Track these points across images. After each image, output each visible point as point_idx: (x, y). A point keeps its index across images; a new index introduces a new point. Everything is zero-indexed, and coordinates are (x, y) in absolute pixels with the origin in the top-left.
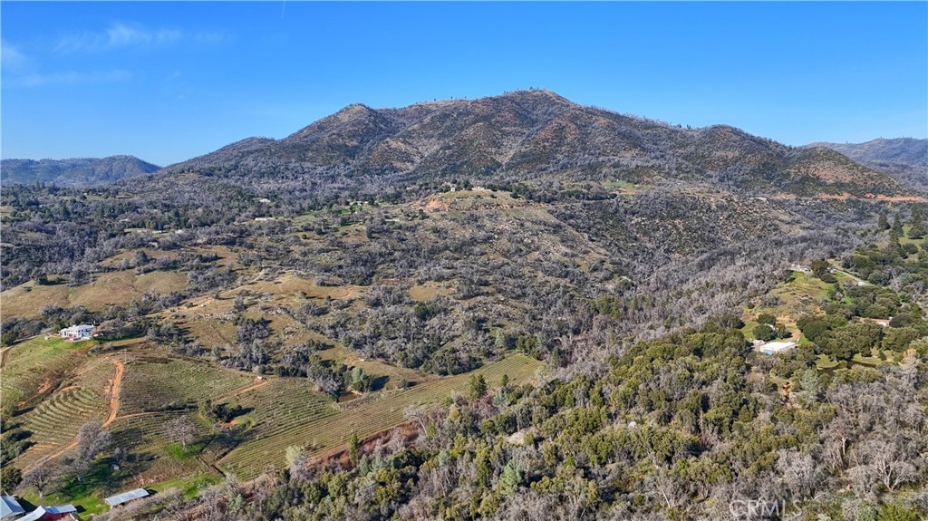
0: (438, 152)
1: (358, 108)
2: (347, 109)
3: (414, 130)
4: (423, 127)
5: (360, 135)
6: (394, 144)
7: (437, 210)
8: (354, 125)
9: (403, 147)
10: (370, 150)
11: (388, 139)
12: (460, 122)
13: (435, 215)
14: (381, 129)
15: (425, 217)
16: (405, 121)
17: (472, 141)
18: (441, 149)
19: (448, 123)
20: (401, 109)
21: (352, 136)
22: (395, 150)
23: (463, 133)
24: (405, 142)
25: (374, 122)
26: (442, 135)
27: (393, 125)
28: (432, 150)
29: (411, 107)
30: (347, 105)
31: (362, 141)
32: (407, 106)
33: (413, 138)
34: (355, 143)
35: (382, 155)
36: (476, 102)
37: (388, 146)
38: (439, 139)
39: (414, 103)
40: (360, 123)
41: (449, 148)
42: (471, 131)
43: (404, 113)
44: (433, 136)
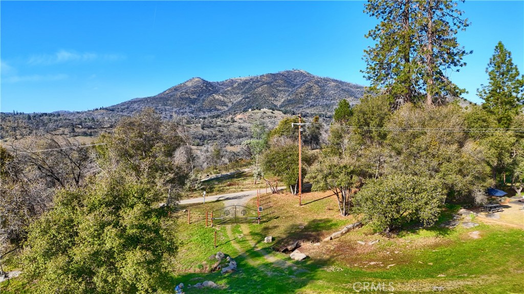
0: (242, 100)
1: (197, 79)
2: (191, 80)
3: (228, 90)
4: (234, 88)
5: (198, 93)
6: (217, 97)
7: (241, 119)
8: (194, 88)
9: (222, 98)
10: (204, 100)
11: (214, 95)
12: (254, 86)
13: (240, 121)
14: (210, 90)
15: (234, 121)
16: (223, 87)
17: (260, 94)
18: (243, 98)
19: (247, 86)
20: (221, 82)
21: (193, 93)
22: (218, 100)
23: (256, 90)
24: (223, 96)
25: (206, 86)
26: (244, 92)
27: (217, 88)
28: (239, 100)
29: (226, 81)
30: (191, 78)
31: (199, 96)
32: (224, 80)
33: (228, 94)
34: (195, 97)
35: (210, 102)
36: (263, 76)
37: (214, 98)
38: (242, 95)
39: (228, 79)
40: (198, 87)
41: (248, 98)
42: (260, 89)
43: (223, 84)
44: (239, 93)
